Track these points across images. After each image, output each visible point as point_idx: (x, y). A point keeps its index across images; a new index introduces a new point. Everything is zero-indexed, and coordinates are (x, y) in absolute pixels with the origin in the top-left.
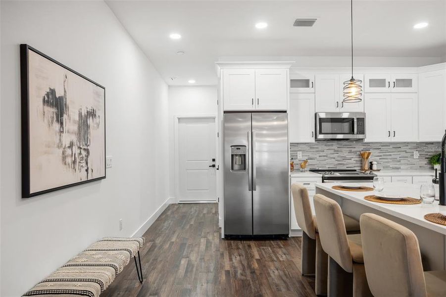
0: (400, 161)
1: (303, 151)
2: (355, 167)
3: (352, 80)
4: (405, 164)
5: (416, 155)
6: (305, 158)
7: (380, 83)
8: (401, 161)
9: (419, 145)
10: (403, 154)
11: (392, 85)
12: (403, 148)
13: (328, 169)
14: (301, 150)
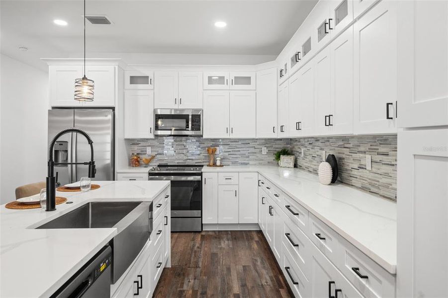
0: (248, 157)
1: (152, 146)
2: (203, 162)
3: (85, 78)
4: (253, 160)
5: (265, 150)
6: (154, 154)
7: (221, 80)
8: (250, 157)
9: (268, 142)
10: (252, 150)
11: (230, 82)
12: (252, 144)
13: (177, 164)
14: (149, 146)
